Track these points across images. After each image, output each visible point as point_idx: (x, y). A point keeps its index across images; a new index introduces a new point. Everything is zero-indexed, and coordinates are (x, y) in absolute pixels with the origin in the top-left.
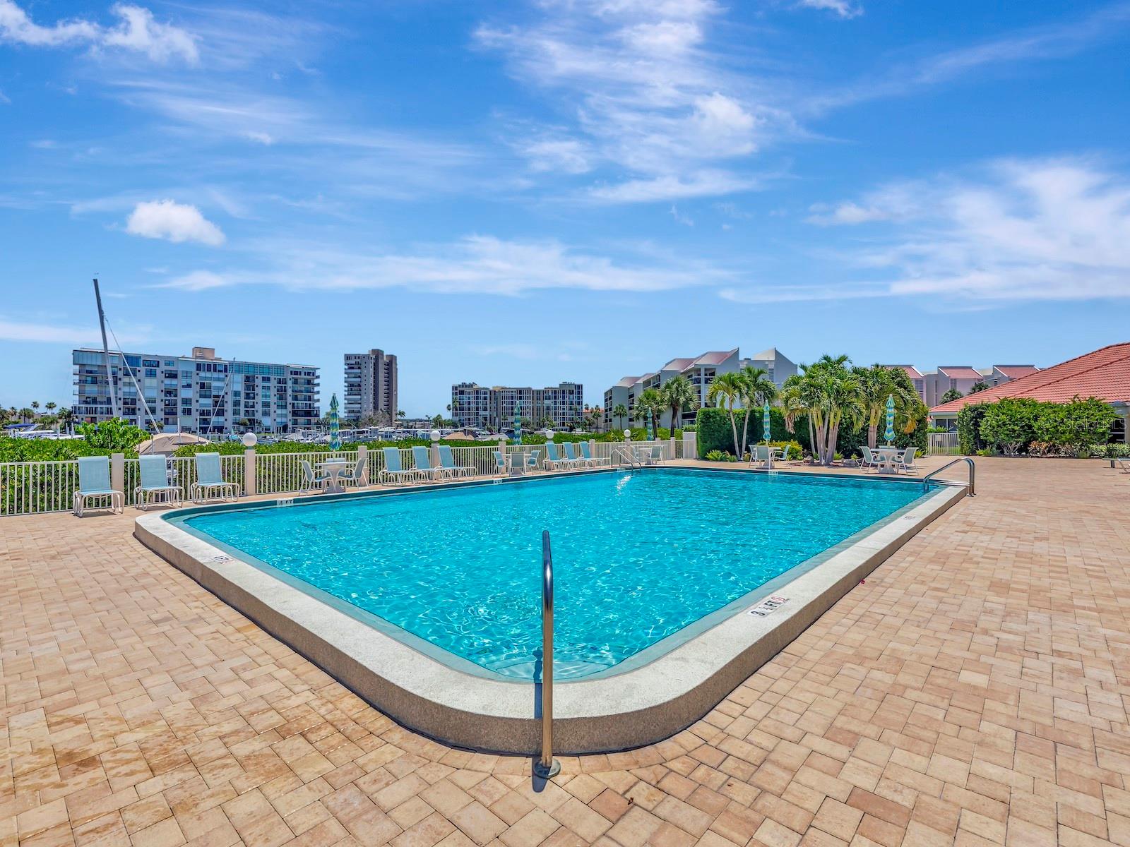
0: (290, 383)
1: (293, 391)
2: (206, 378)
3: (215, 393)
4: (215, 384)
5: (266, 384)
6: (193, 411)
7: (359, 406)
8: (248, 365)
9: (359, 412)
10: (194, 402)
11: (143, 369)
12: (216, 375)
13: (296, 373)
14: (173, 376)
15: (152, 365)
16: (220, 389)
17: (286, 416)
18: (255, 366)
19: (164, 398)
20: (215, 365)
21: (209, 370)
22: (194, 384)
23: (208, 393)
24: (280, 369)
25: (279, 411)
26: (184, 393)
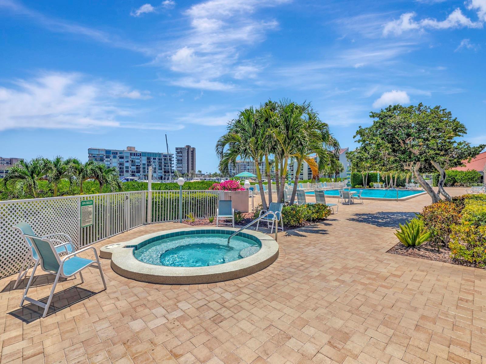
0: (163, 160)
1: (164, 163)
2: (133, 158)
3: (137, 164)
4: (137, 161)
5: (155, 161)
6: (129, 171)
7: (182, 168)
8: (148, 153)
9: (181, 171)
10: (129, 168)
11: (112, 155)
12: (137, 157)
13: (165, 156)
14: (121, 158)
15: (115, 153)
16: (138, 162)
17: (161, 173)
18: (150, 153)
19: (119, 166)
20: (136, 154)
21: (135, 155)
22: (129, 161)
23: (134, 164)
24: (160, 154)
25: (159, 171)
26: (126, 164)
